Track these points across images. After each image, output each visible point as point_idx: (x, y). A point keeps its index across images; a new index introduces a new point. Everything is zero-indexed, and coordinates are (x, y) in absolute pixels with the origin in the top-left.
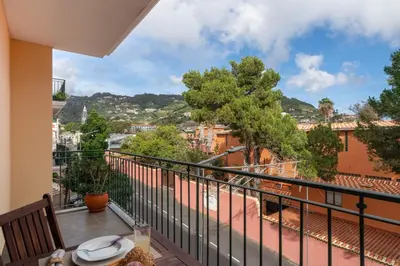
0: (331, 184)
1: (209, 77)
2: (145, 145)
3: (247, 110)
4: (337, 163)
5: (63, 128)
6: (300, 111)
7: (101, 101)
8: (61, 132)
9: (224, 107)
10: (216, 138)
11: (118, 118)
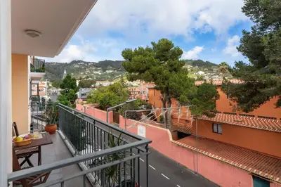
0: (214, 119)
1: (137, 53)
2: (101, 96)
3: (160, 74)
4: (215, 106)
5: (50, 85)
6: (212, 70)
7: (77, 66)
8: (50, 87)
9: (146, 72)
10: (147, 90)
11: (87, 77)
